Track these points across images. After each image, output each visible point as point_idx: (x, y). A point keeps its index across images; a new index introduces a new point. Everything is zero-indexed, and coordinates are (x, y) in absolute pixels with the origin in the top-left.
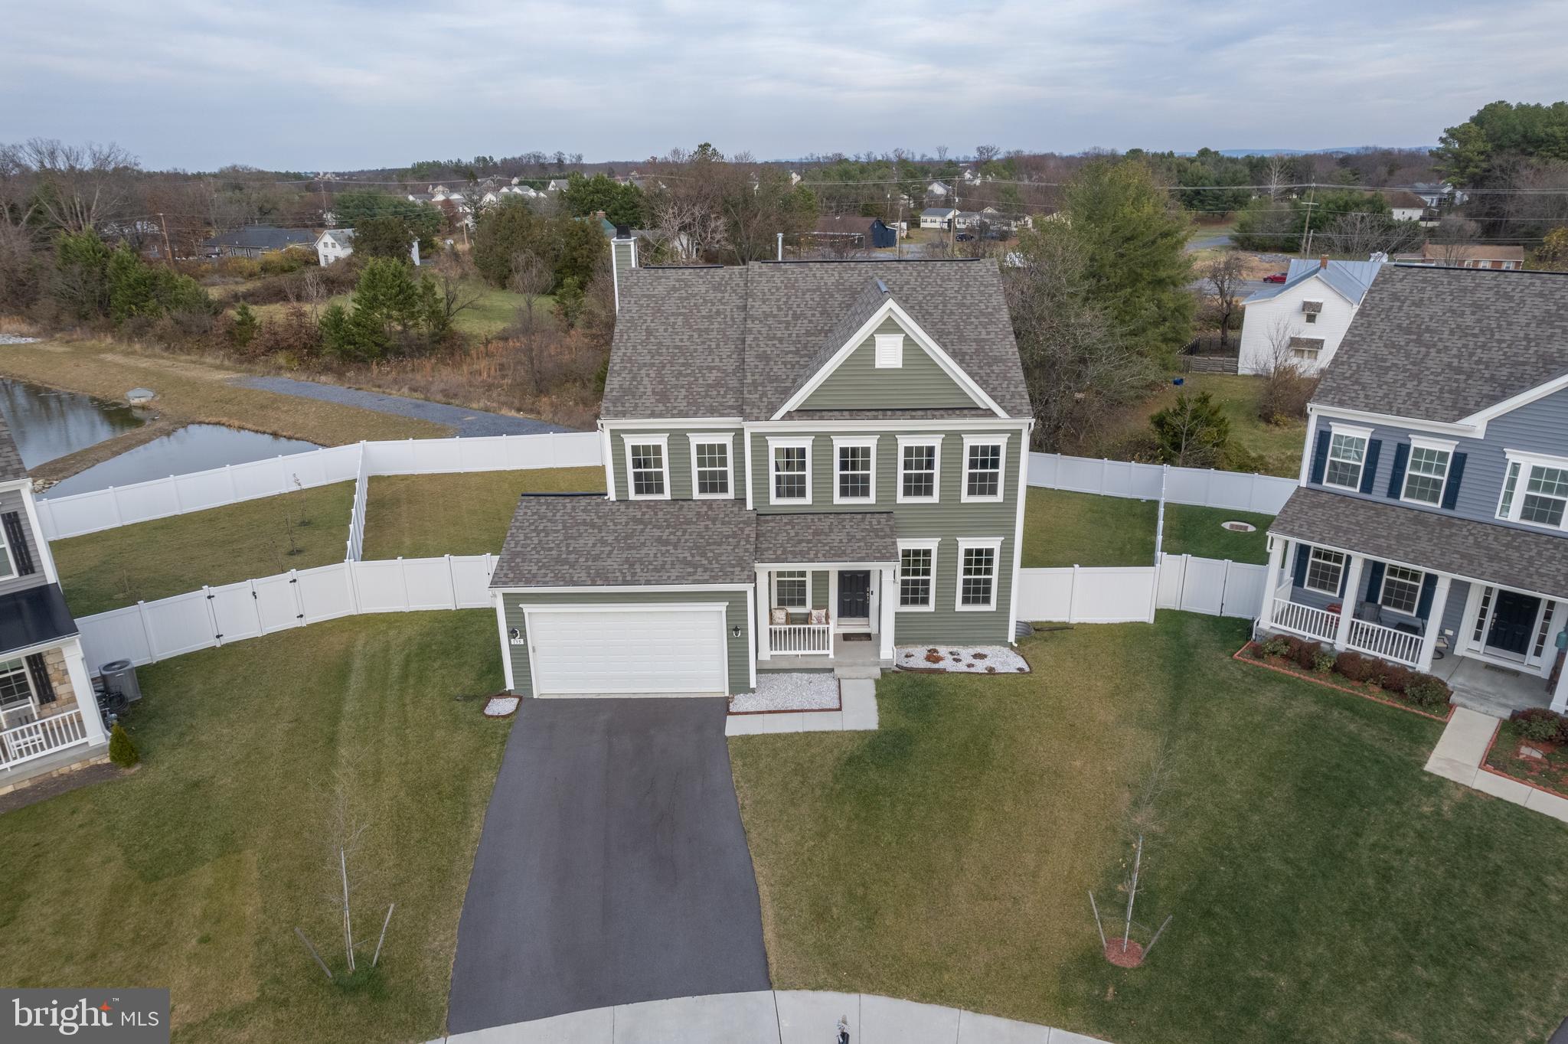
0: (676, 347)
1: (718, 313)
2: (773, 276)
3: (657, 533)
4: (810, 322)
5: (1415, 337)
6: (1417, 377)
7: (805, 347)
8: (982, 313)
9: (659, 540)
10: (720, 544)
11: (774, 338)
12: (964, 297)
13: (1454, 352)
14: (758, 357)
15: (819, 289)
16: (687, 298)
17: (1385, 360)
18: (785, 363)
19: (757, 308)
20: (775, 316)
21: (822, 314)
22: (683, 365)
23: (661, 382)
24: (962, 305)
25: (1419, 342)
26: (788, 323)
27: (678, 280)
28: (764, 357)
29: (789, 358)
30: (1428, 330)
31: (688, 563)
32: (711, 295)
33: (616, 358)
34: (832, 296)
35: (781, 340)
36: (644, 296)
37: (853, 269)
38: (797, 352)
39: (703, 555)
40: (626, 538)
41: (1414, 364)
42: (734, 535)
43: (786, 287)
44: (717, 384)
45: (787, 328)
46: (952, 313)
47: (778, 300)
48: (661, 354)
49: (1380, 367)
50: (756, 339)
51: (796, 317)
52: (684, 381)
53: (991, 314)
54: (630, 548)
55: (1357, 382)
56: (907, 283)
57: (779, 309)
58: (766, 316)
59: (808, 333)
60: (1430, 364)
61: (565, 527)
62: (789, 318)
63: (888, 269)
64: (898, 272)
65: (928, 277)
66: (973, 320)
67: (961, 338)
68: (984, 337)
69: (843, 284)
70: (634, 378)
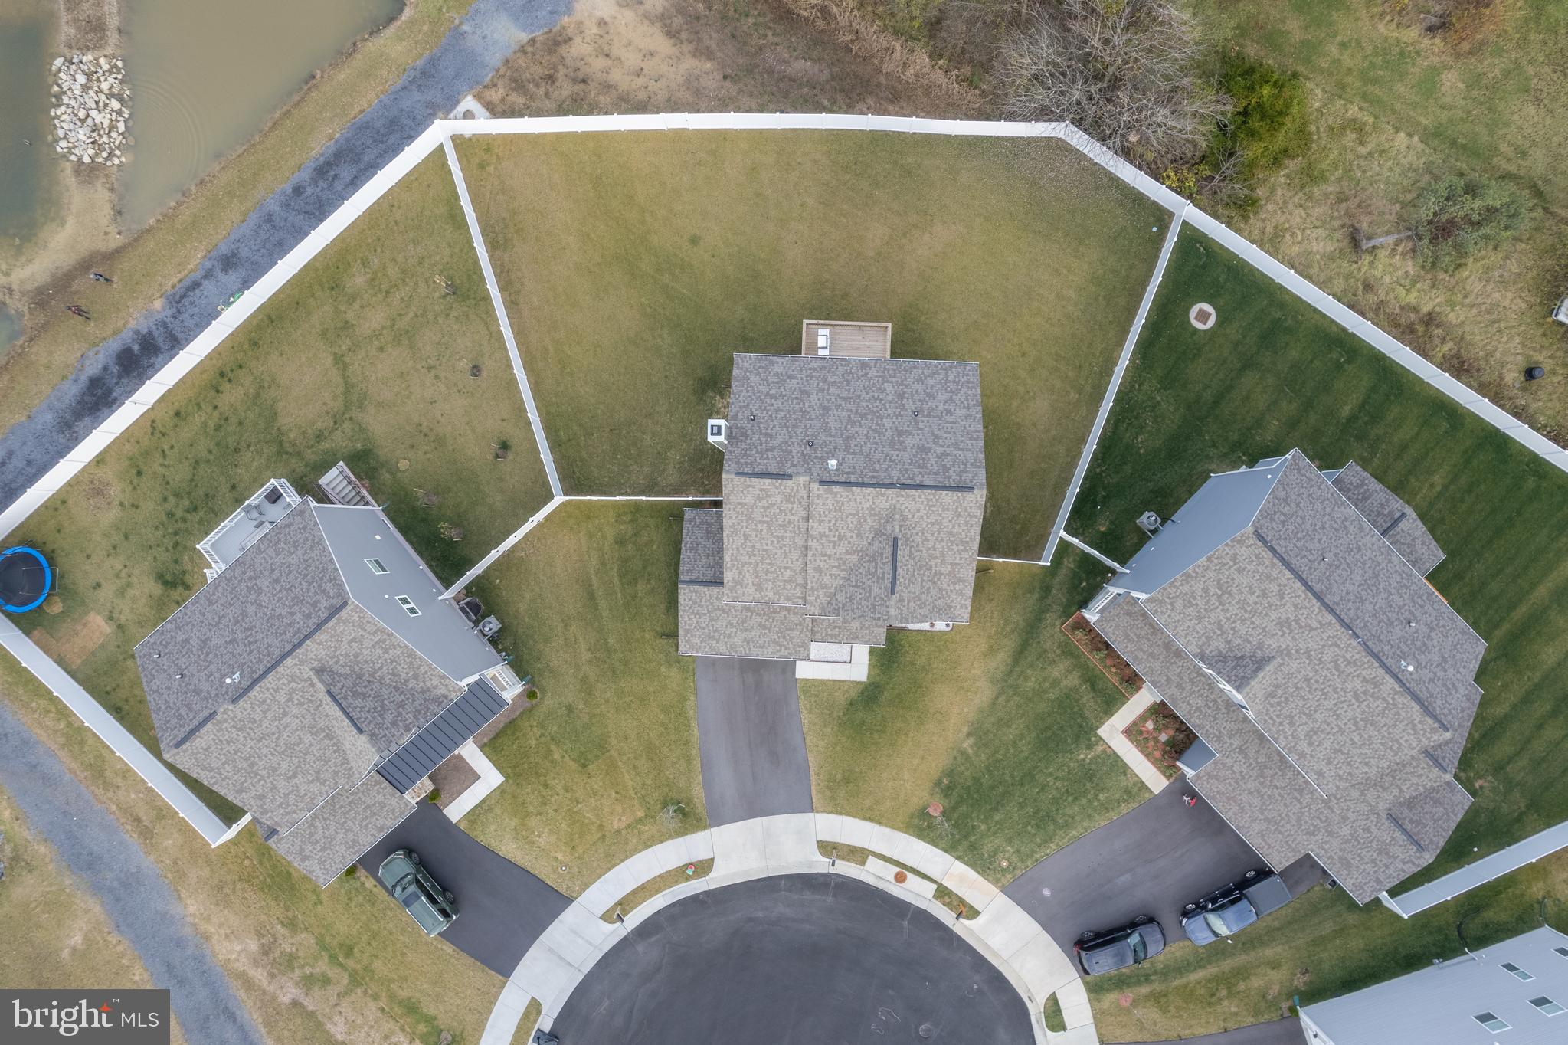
0: (764, 550)
1: (790, 522)
2: (827, 499)
3: (759, 619)
4: (849, 542)
5: (1220, 593)
6: (1200, 619)
7: (844, 563)
8: (962, 542)
9: (760, 625)
10: (792, 630)
11: (825, 555)
12: (954, 526)
13: (1228, 615)
14: (815, 569)
15: (857, 513)
16: (768, 508)
17: (1195, 598)
18: (831, 575)
19: (817, 528)
20: (827, 536)
21: (857, 536)
22: (769, 564)
23: (756, 577)
24: (950, 533)
25: (1219, 597)
26: (834, 542)
27: (761, 490)
28: (818, 570)
29: (835, 571)
30: (1230, 593)
31: (777, 643)
32: (784, 506)
33: (727, 557)
34: (865, 520)
35: (830, 557)
36: (739, 504)
37: (883, 495)
38: (839, 567)
39: (784, 638)
40: (743, 622)
41: (1206, 610)
42: (800, 624)
43: (836, 510)
44: (790, 581)
45: (834, 548)
46: (942, 540)
47: (830, 522)
48: (755, 555)
49: (1189, 602)
50: (814, 555)
51: (841, 538)
52: (771, 576)
53: (967, 542)
54: (746, 630)
55: (1172, 604)
56: (918, 511)
57: (830, 530)
58: (822, 535)
59: (847, 553)
60: (1212, 615)
61: (709, 612)
62: (836, 539)
63: (908, 496)
64: (914, 499)
65: (934, 506)
66: (954, 547)
67: (943, 562)
68: (958, 561)
69: (874, 510)
70: (740, 573)
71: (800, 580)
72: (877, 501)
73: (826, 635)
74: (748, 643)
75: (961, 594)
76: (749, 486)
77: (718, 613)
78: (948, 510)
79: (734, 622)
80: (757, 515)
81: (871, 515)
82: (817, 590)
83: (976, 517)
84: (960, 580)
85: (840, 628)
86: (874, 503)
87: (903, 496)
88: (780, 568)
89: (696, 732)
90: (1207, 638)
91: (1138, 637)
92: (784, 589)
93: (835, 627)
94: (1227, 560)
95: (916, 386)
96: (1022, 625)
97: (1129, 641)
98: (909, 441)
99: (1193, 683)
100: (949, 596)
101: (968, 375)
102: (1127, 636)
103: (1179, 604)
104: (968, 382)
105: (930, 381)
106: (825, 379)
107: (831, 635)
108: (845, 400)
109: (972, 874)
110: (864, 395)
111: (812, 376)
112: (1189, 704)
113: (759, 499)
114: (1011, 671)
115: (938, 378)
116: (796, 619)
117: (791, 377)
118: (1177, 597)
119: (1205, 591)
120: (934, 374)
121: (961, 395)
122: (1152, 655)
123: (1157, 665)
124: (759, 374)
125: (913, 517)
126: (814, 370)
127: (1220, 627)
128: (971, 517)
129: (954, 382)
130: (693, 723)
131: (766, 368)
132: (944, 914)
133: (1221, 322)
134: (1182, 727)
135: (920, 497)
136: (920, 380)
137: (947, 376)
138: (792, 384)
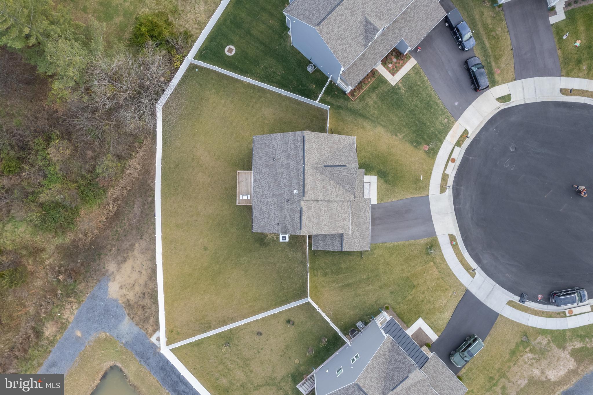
0: (330, 218)
1: (319, 208)
2: (310, 194)
3: (355, 219)
4: (326, 184)
5: (341, 39)
6: (351, 46)
7: (334, 186)
8: (324, 140)
9: (358, 218)
10: (359, 206)
11: (331, 194)
12: (319, 143)
13: (350, 35)
14: (337, 197)
15: (315, 181)
16: (314, 217)
17: (343, 49)
18: (339, 191)
19: (321, 197)
20: (324, 193)
21: (323, 181)
22: (335, 216)
23: (340, 220)
24: (321, 145)
27: (307, 219)
29: (337, 190)
30: (341, 35)
31: (365, 212)
32: (313, 210)
34: (317, 178)
35: (332, 192)
36: (312, 228)
37: (308, 171)
38: (336, 188)
39: (362, 209)
40: (357, 225)
41: (347, 44)
42: (357, 203)
43: (314, 190)
44: (341, 207)
45: (328, 190)
46: (324, 148)
47: (318, 192)
48: (332, 221)
49: (344, 51)
50: (331, 198)
52: (340, 215)
53: (325, 138)
54: (360, 224)
55: (345, 58)
56: (313, 157)
57: (322, 192)
58: (324, 195)
59: (330, 185)
62: (325, 190)
63: (308, 161)
64: (309, 159)
65: (311, 151)
66: (326, 143)
67: (332, 147)
68: (332, 142)
69: (313, 175)
70: (339, 227)
71: (341, 203)
72: (310, 174)
73: (361, 192)
74: (365, 223)
75: (344, 140)
76: (305, 224)
77: (353, 235)
78: (312, 146)
79: (357, 229)
80: (316, 221)
81: (315, 176)
82: (345, 196)
83: (315, 135)
84: (339, 140)
85: (358, 187)
86: (311, 175)
87: (308, 164)
88: (337, 211)
89: (399, 243)
90: (358, 44)
91: (357, 71)
92: (344, 209)
93: (358, 189)
94: (328, 36)
95: (263, 160)
96: (353, 116)
97: (359, 74)
98: (285, 162)
99: (375, 49)
100: (345, 145)
101: (258, 140)
102: (357, 75)
103: (345, 55)
104: (261, 139)
105: (261, 154)
106: (261, 196)
107: (361, 191)
108: (269, 187)
109: (450, 133)
110: (267, 180)
111: (260, 201)
112: (383, 50)
113: (310, 220)
114: (371, 120)
115: (260, 151)
116: (355, 204)
117: (261, 209)
118: (343, 55)
119: (340, 45)
120: (258, 153)
121: (267, 142)
122: (364, 65)
123: (368, 63)
124: (260, 222)
125: (315, 159)
126: (257, 200)
127: (354, 38)
128: (315, 137)
129: (261, 145)
130: (396, 244)
131: (257, 219)
132: (467, 143)
133: (233, 44)
134: (391, 53)
135: (308, 157)
136: (261, 158)
137: (259, 148)
138: (264, 209)
